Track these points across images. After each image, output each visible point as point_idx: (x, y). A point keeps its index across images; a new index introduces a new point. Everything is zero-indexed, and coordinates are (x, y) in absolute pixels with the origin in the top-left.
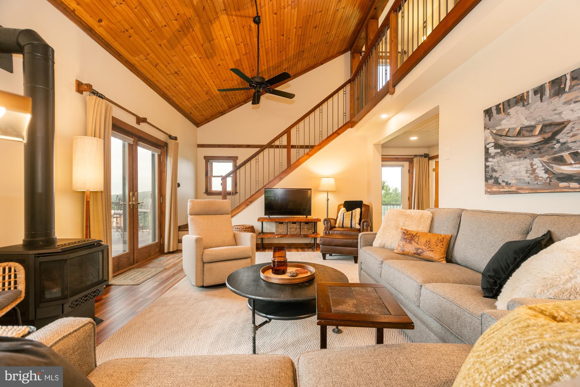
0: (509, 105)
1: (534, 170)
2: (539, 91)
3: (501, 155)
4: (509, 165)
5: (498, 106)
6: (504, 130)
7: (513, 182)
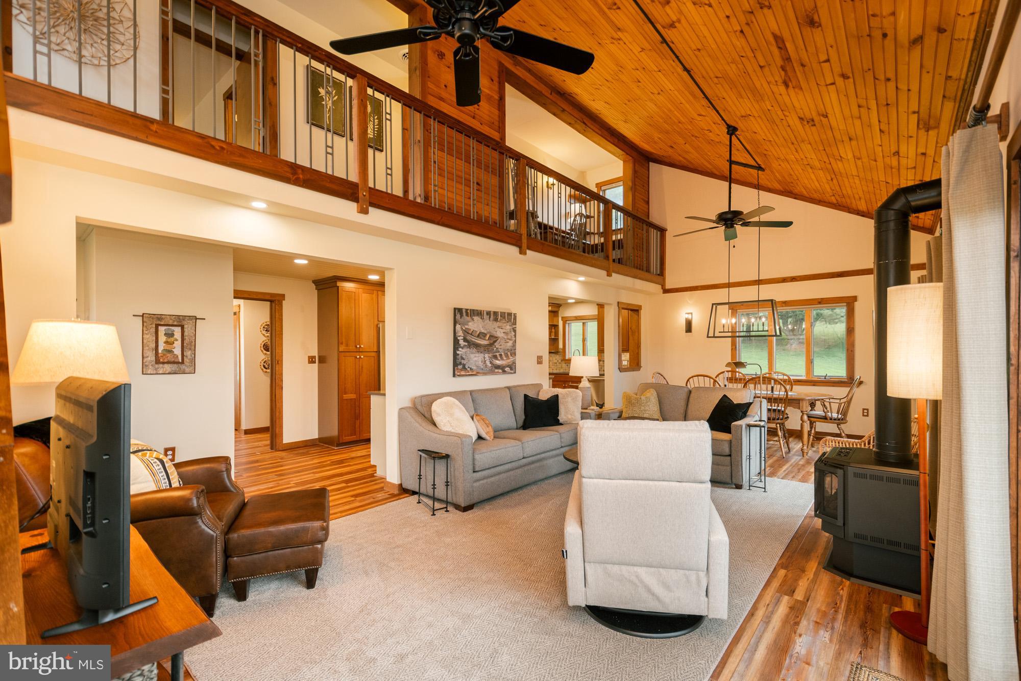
0: (474, 314)
1: (485, 361)
2: (489, 313)
3: (467, 348)
4: (472, 356)
5: (467, 310)
6: (470, 330)
7: (474, 368)
